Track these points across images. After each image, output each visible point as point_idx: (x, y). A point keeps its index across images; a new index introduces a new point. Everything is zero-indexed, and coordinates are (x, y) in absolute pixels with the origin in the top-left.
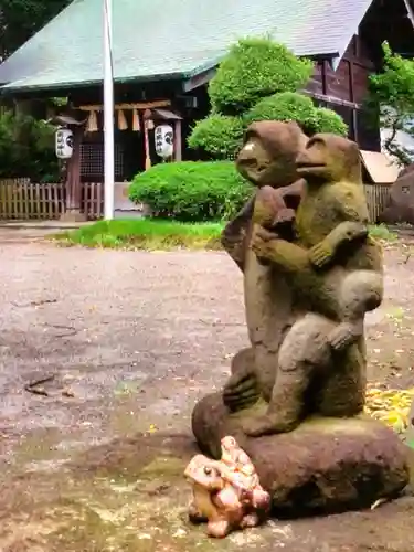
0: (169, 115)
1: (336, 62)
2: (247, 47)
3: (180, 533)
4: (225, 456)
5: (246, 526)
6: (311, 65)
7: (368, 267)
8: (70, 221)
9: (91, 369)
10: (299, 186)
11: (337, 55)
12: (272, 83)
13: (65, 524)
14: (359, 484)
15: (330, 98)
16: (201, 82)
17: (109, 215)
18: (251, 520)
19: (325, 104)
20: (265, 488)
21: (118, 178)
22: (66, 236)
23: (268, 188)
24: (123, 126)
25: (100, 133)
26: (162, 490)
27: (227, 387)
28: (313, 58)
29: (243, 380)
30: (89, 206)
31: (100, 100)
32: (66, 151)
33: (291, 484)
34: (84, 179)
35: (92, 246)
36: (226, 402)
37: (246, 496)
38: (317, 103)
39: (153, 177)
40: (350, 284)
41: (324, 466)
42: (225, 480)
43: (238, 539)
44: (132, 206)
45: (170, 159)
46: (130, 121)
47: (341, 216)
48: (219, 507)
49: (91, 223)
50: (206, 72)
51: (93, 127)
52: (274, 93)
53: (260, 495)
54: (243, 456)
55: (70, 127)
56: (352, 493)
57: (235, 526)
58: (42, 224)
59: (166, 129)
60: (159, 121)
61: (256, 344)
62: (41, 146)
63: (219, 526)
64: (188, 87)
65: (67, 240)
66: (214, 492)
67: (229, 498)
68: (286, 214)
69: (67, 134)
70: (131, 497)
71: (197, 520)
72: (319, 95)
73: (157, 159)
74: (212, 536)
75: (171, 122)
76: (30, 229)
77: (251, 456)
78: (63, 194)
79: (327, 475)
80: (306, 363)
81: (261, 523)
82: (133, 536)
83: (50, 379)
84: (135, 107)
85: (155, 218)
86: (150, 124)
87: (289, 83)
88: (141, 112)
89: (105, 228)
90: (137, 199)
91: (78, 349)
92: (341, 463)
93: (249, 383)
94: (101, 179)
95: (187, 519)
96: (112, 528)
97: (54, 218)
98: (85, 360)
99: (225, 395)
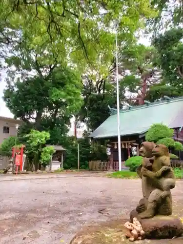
0: (135, 144)
1: (180, 130)
2: (155, 126)
3: (123, 240)
4: (134, 222)
5: (139, 240)
6: (173, 130)
7: (170, 177)
8: (111, 171)
9: (114, 208)
10: (153, 158)
11: (180, 128)
12: (162, 135)
13: (97, 236)
14: (169, 233)
15: (179, 139)
16: (144, 135)
17: (120, 170)
18: (140, 238)
19: (177, 141)
20: (144, 231)
21: (122, 161)
22: (109, 175)
23: (146, 158)
24: (123, 147)
25: (117, 149)
26: (121, 231)
27: (137, 207)
28: (174, 128)
29: (141, 206)
30: (115, 167)
31: (117, 141)
32: (109, 153)
33: (151, 230)
34: (114, 161)
35: (116, 178)
36: (137, 211)
37: (139, 232)
38: (175, 140)
39: (131, 160)
40: (166, 181)
41: (160, 227)
42: (134, 228)
43: (137, 242)
44: (125, 168)
45: (135, 156)
46: (125, 146)
47: (163, 165)
48: (132, 234)
49: (116, 172)
50: (144, 133)
51: (116, 147)
52: (163, 138)
53: (142, 232)
54: (138, 223)
55: (110, 147)
56: (167, 234)
57: (136, 239)
58: (104, 172)
59: (134, 148)
60: (133, 146)
61: (144, 197)
62: (103, 152)
63: (132, 239)
64: (140, 137)
65: (110, 176)
66: (131, 230)
67: (134, 232)
68: (150, 164)
69: (109, 149)
70: (113, 232)
71: (127, 237)
72: (176, 138)
73: (131, 155)
74: (130, 241)
75: (136, 146)
76: (101, 174)
77: (141, 223)
78: (109, 164)
79: (160, 229)
80: (155, 201)
81: (143, 239)
82: (112, 240)
83: (104, 210)
84: (126, 142)
85: (131, 171)
86: (130, 147)
87: (167, 135)
88: (128, 143)
89: (119, 173)
90: (127, 166)
91: (111, 203)
92: (164, 226)
93: (142, 207)
94: (118, 161)
95: (125, 237)
96: (107, 238)
97: (107, 171)
98: (113, 205)
99: (137, 209)
